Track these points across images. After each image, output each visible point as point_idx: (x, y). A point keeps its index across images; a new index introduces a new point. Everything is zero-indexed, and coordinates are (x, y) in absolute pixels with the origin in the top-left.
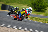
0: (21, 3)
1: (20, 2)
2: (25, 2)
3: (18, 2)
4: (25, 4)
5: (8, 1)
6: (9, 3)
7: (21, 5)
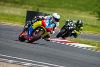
0: (74, 8)
1: (71, 5)
2: (84, 6)
3: (67, 4)
4: (83, 11)
5: (43, 3)
6: (45, 8)
7: (75, 12)
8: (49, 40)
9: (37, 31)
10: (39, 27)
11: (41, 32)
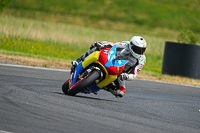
8: (121, 96)
9: (89, 70)
10: (93, 64)
11: (95, 75)
